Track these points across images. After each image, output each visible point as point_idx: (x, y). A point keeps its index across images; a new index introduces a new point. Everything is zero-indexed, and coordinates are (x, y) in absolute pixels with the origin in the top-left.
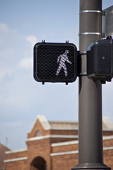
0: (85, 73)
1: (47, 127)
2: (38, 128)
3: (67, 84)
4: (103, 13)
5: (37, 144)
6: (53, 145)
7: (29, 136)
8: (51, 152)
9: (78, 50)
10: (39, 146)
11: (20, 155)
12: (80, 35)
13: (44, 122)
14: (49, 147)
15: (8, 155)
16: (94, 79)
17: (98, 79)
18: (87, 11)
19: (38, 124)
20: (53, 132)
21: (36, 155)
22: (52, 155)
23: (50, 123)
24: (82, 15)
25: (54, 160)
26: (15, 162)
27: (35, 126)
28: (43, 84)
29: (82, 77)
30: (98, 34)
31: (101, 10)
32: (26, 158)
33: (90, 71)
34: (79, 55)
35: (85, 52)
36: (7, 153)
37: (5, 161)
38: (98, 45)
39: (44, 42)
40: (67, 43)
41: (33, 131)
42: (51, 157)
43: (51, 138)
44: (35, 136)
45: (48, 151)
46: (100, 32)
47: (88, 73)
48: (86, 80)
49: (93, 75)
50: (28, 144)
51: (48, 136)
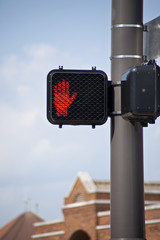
0: (120, 112)
1: (92, 189)
2: (79, 191)
3: (94, 127)
4: (144, 28)
5: (77, 213)
6: (100, 214)
7: (67, 201)
8: (98, 224)
9: (109, 79)
10: (80, 215)
11: (55, 228)
12: (112, 59)
13: (87, 182)
14: (94, 216)
15: (37, 227)
16: (132, 120)
17: (137, 120)
18: (121, 26)
19: (78, 184)
20: (99, 195)
21: (77, 229)
22: (99, 227)
23: (96, 183)
24: (114, 30)
25: (102, 235)
26: (47, 237)
27: (75, 187)
28: (60, 127)
29: (116, 117)
30: (137, 57)
31: (141, 24)
32: (62, 232)
33: (125, 108)
34: (111, 86)
35: (119, 83)
36: (37, 224)
37: (34, 236)
38: (135, 72)
39: (61, 69)
40: (94, 70)
41: (71, 194)
42: (97, 231)
43: (96, 205)
44: (75, 201)
45: (93, 222)
46: (141, 54)
47: (123, 112)
48: (120, 121)
49: (130, 114)
50: (66, 212)
51: (92, 202)
